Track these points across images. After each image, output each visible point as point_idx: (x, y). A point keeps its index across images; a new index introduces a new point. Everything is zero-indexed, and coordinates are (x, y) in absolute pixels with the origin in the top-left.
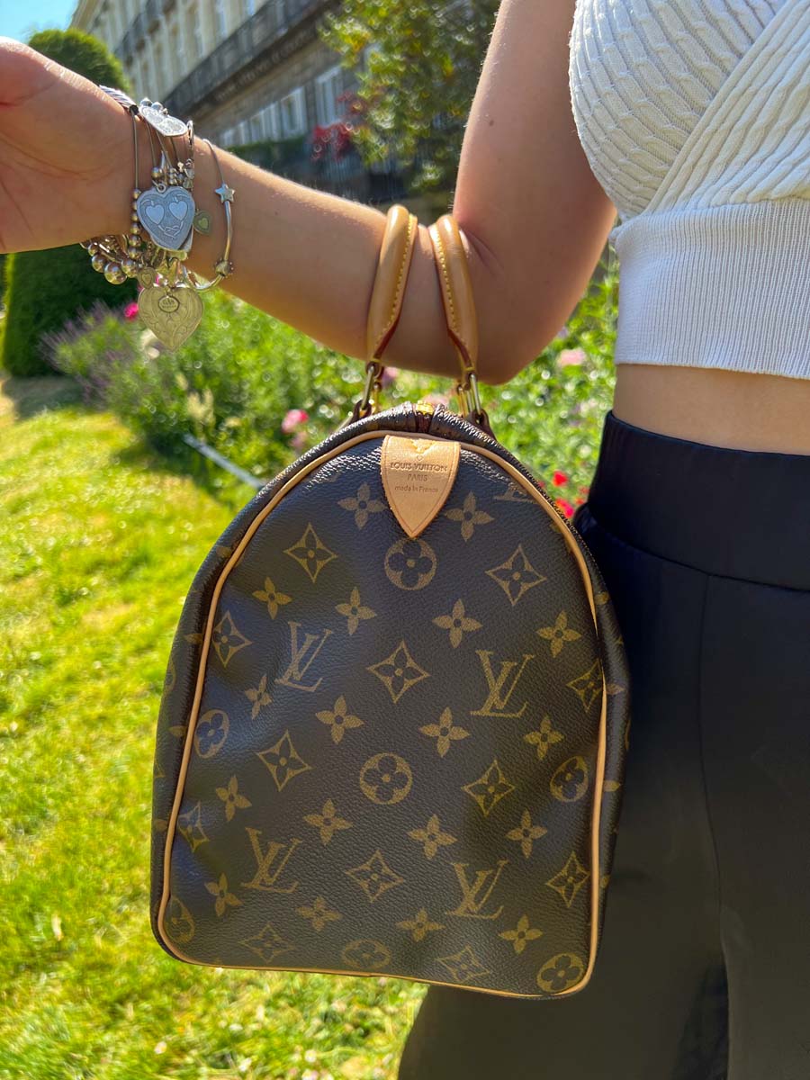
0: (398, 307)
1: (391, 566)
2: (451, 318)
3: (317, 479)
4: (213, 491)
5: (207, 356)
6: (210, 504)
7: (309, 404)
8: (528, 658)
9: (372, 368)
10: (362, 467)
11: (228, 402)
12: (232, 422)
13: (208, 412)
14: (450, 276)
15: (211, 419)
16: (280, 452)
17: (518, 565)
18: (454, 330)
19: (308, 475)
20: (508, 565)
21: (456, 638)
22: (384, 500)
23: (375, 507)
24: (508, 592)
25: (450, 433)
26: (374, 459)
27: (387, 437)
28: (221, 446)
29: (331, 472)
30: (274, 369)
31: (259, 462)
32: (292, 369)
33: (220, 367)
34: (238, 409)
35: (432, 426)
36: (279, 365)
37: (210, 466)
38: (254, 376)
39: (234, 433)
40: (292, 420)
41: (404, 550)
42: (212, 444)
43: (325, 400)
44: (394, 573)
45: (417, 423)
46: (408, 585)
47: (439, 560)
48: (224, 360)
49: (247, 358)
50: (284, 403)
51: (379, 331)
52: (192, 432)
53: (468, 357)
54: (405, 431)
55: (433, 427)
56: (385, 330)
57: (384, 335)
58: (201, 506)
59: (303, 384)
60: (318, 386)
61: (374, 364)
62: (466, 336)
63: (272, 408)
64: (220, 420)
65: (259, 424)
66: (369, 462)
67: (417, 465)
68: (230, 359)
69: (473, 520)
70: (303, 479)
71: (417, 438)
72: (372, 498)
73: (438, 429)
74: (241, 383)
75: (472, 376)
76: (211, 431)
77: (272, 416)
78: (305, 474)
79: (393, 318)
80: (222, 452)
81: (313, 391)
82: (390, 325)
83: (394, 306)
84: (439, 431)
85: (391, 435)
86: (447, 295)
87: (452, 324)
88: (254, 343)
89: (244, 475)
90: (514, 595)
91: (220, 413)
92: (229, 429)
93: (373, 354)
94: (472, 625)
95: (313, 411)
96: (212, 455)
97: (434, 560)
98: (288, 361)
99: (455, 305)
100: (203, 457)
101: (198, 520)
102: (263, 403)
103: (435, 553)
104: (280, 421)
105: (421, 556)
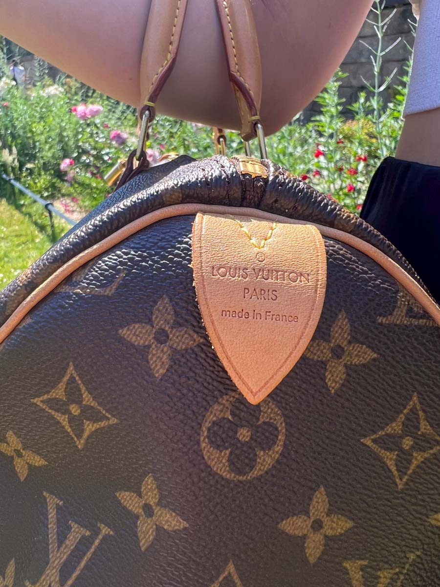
0: (175, 44)
1: (211, 442)
2: (233, 61)
3: (83, 288)
4: (19, 207)
5: (14, 127)
6: (17, 214)
7: (75, 155)
8: (412, 556)
9: (147, 112)
10: (158, 269)
11: (27, 153)
12: (29, 166)
13: (14, 159)
14: (232, 14)
15: (16, 163)
16: (59, 184)
17: (411, 426)
18: (237, 75)
19: (68, 279)
20: (395, 427)
21: (314, 549)
22: (201, 330)
23: (183, 339)
24: (393, 469)
25: (295, 208)
26: (178, 256)
27: (199, 216)
28: (22, 180)
29: (106, 277)
30: (53, 134)
31: (46, 189)
32: (65, 134)
33: (21, 132)
34: (33, 158)
35: (267, 195)
36: (58, 131)
37: (17, 191)
38: (42, 138)
39: (31, 172)
40: (65, 164)
41: (232, 413)
42: (18, 179)
43: (85, 152)
44: (216, 453)
45: (244, 192)
46: (240, 472)
47: (289, 425)
48: (24, 128)
49: (38, 128)
50: (61, 154)
51: (153, 71)
52: (6, 171)
53: (254, 105)
54: (224, 204)
55: (269, 199)
56: (161, 71)
57: (160, 75)
58: (12, 216)
59: (71, 143)
60: (80, 144)
61: (148, 108)
62: (250, 80)
63: (53, 157)
64: (22, 165)
65: (45, 167)
66: (171, 260)
67: (258, 271)
68: (27, 127)
69: (345, 359)
70: (59, 285)
71: (247, 217)
72: (177, 324)
73: (276, 201)
74: (34, 143)
75: (259, 125)
76: (17, 169)
77: (53, 162)
78: (62, 278)
79: (170, 57)
80: (24, 184)
81: (78, 147)
82: (166, 64)
83: (171, 43)
84: (278, 205)
85: (205, 212)
86: (229, 35)
87: (234, 68)
88: (41, 118)
89: (38, 197)
90: (402, 472)
91: (22, 159)
92: (27, 169)
93: (147, 97)
94: (339, 525)
95: (77, 159)
96: (18, 185)
97: (282, 427)
98: (63, 129)
99: (238, 46)
100: (13, 186)
101: (9, 225)
102: (47, 154)
103: (284, 415)
104: (59, 165)
105: (261, 420)
